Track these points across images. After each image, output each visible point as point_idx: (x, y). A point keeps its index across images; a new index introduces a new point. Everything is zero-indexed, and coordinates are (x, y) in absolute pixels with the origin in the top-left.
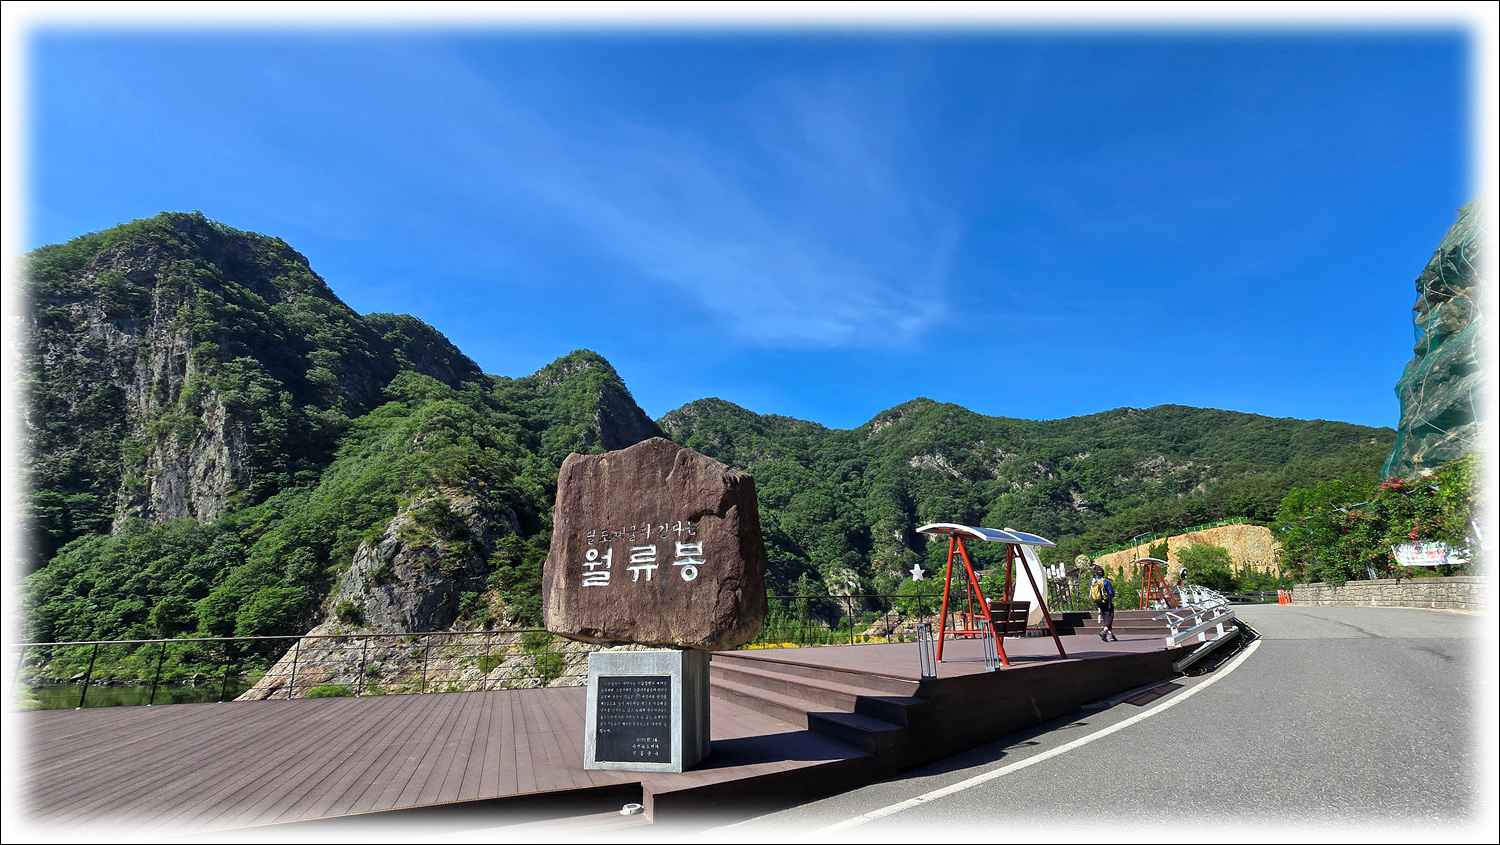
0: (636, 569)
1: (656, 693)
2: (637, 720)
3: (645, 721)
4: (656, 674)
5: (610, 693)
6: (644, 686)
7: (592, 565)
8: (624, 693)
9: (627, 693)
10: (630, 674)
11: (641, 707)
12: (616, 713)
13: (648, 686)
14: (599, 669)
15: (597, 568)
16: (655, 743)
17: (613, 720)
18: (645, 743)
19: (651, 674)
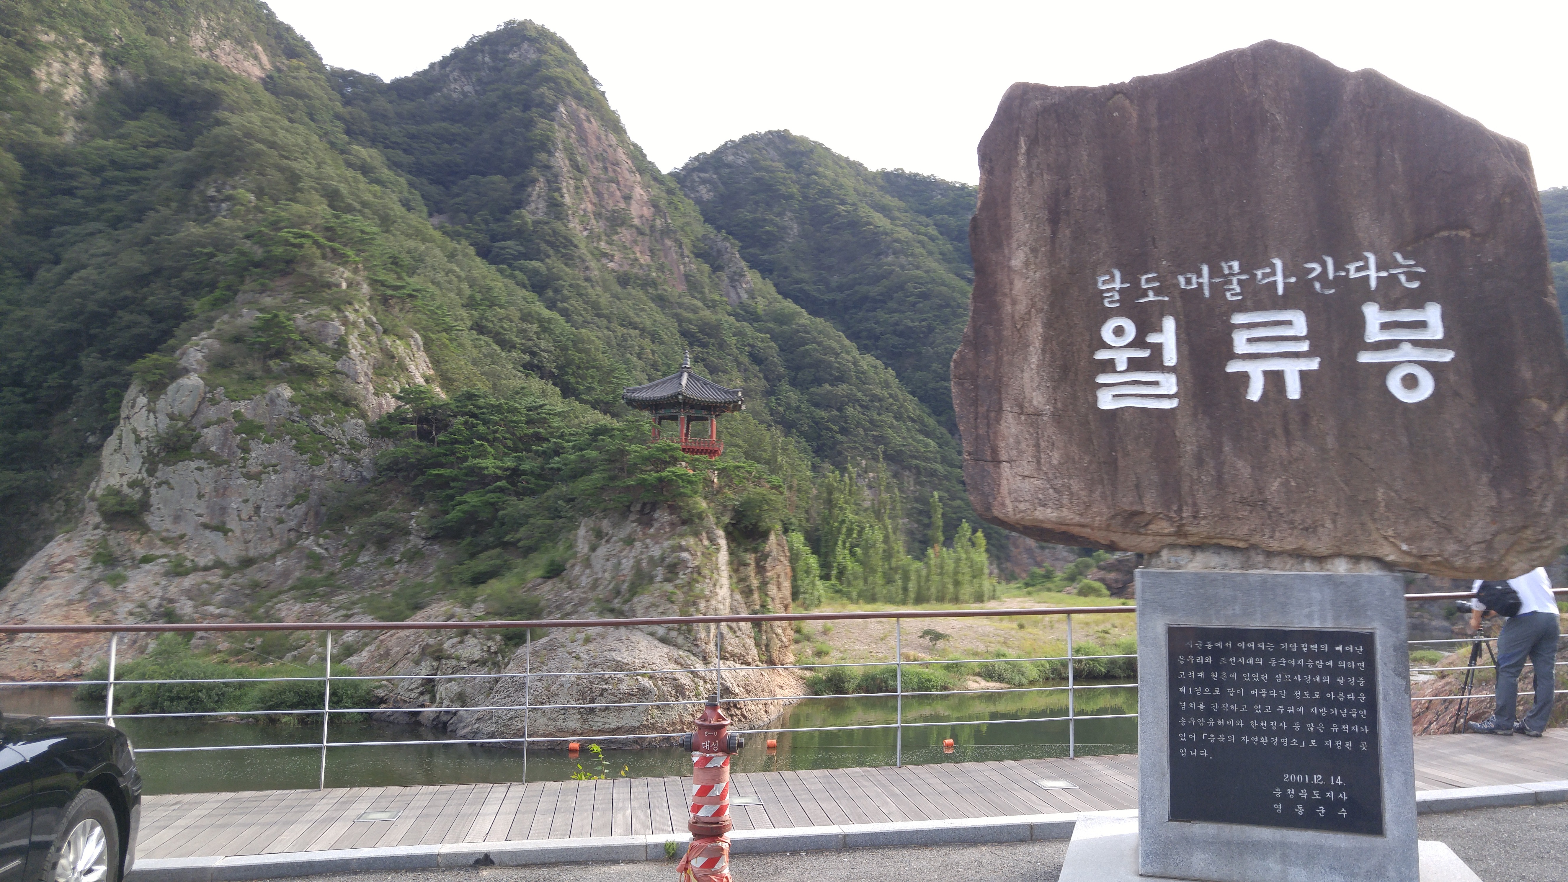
0: (1256, 372)
1: (1335, 672)
2: (1280, 733)
3: (1304, 735)
4: (1330, 625)
5: (1205, 667)
6: (1299, 654)
7: (1121, 360)
8: (1241, 669)
9: (1254, 669)
10: (1256, 623)
11: (1291, 700)
12: (1220, 714)
13: (1310, 655)
14: (1166, 609)
15: (1134, 365)
16: (1338, 789)
17: (1217, 730)
18: (1310, 787)
19: (1317, 625)
